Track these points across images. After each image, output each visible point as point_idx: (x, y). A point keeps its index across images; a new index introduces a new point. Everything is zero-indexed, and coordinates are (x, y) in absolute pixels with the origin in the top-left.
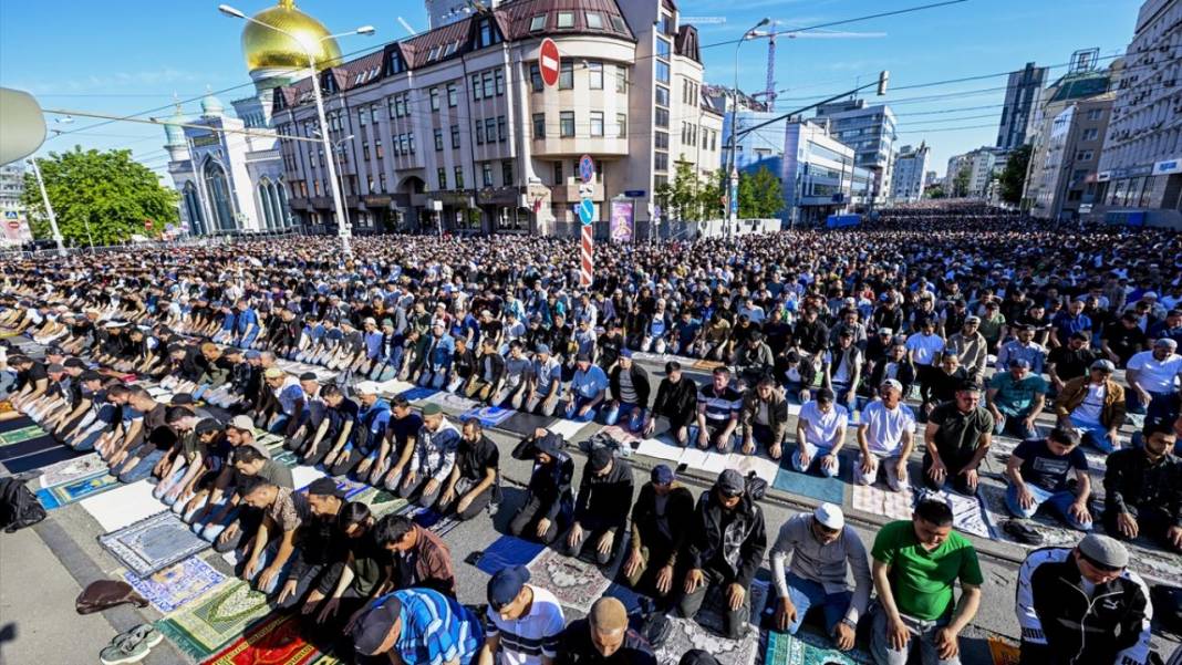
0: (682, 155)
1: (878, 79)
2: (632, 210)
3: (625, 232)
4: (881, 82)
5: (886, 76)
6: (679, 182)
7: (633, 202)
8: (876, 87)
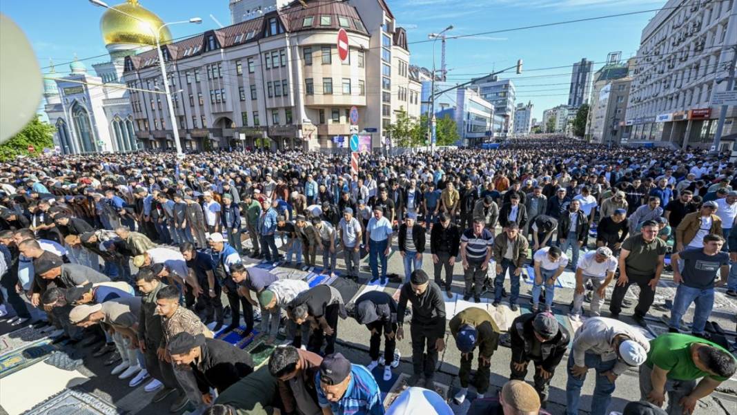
1: (516, 64)
2: (371, 140)
4: (518, 66)
5: (522, 62)
6: (399, 123)
7: (371, 135)
8: (516, 69)
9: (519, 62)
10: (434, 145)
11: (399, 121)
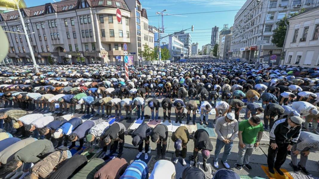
4: (192, 28)
6: (145, 51)
7: (133, 56)
9: (192, 26)
10: (160, 60)
11: (145, 49)
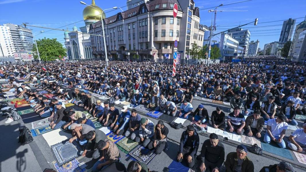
0: (195, 42)
1: (255, 21)
2: (180, 56)
3: (178, 62)
4: (256, 22)
5: (257, 20)
6: (194, 49)
7: (181, 54)
8: (254, 23)
10: (209, 58)
